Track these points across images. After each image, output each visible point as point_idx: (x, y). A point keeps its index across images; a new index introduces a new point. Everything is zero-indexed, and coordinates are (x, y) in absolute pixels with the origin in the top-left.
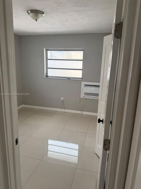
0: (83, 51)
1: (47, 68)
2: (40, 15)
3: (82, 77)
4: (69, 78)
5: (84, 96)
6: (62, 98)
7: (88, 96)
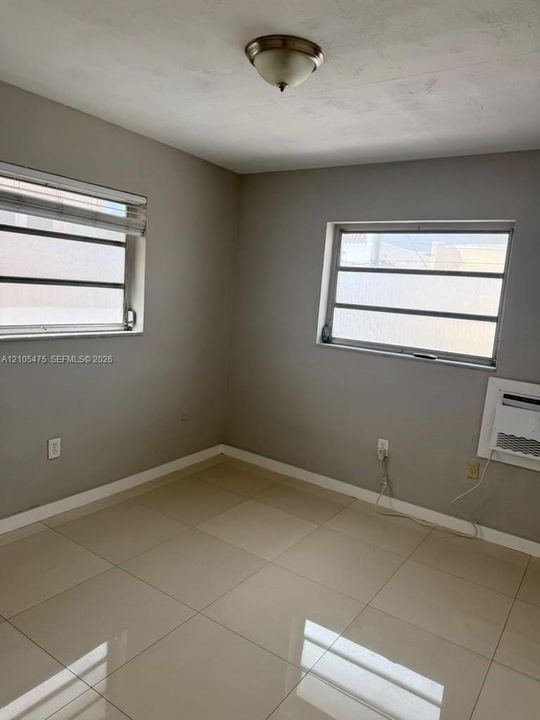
0: (510, 231)
1: (332, 304)
2: (299, 60)
3: (495, 356)
4: (424, 356)
5: (500, 449)
6: (383, 444)
7: (519, 453)
